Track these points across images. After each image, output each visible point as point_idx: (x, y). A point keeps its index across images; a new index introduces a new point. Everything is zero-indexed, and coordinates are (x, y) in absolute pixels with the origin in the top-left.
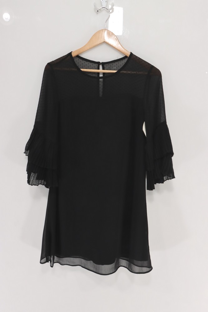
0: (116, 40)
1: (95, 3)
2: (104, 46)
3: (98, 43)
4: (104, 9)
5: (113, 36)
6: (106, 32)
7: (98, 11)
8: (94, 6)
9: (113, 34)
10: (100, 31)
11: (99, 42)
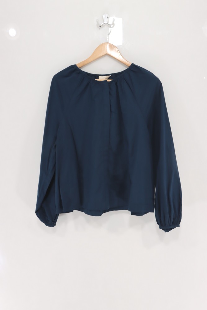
0: (118, 52)
1: (97, 19)
2: (107, 58)
3: (101, 56)
4: (106, 25)
5: (115, 48)
6: (108, 45)
7: (100, 26)
8: (97, 22)
9: (114, 46)
10: (102, 44)
11: (102, 54)
